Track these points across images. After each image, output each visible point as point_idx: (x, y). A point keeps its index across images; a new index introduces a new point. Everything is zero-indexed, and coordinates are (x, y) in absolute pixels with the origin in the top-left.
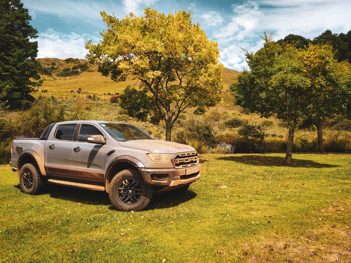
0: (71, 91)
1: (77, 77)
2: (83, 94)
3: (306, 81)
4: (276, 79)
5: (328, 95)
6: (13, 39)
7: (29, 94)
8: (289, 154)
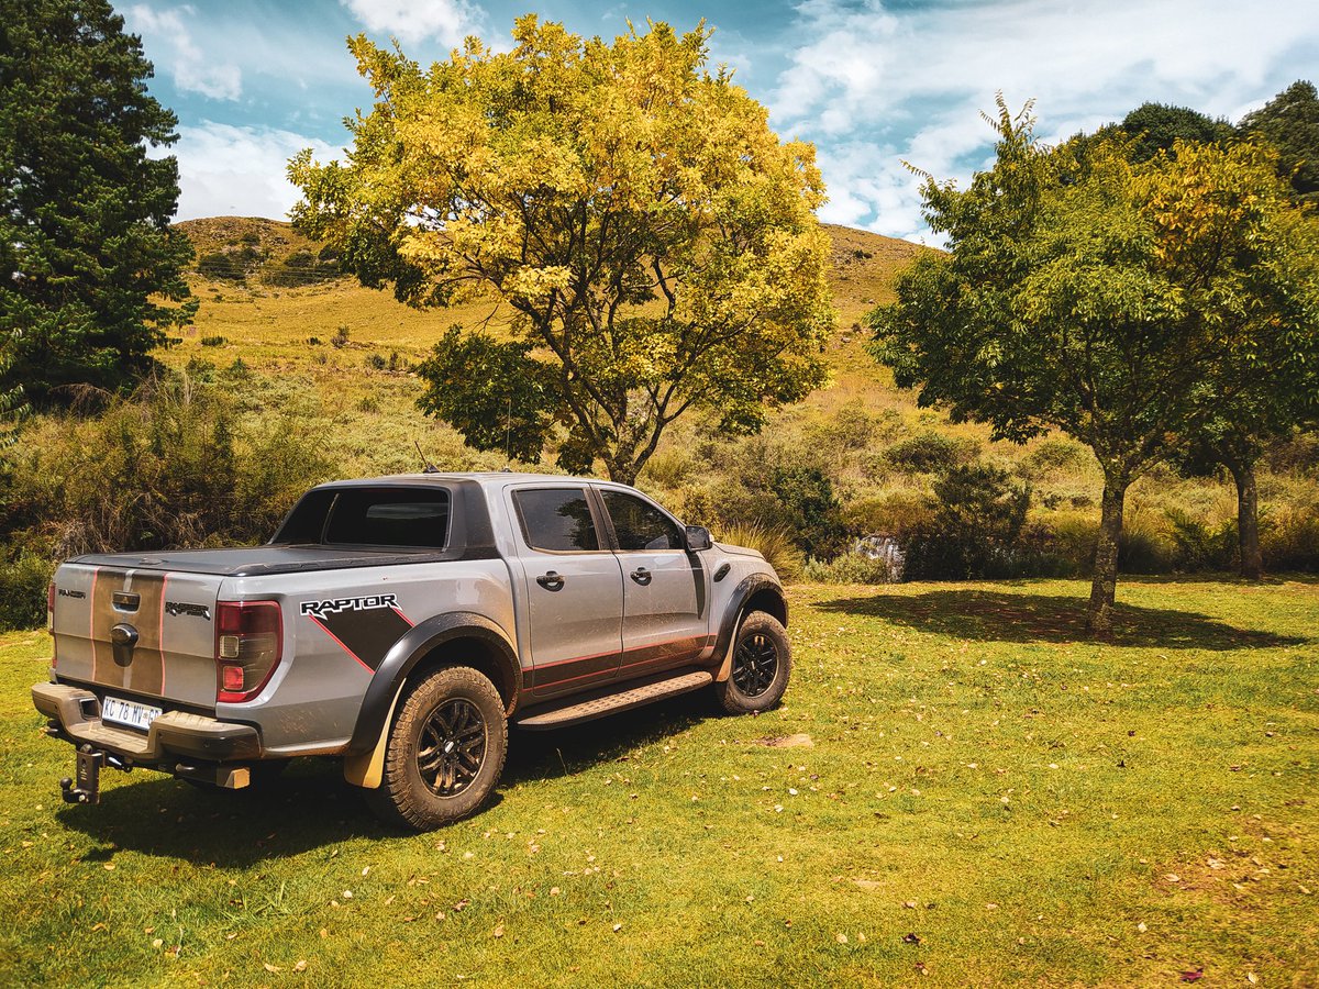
0: (312, 340)
1: (337, 285)
2: (356, 349)
3: (1165, 297)
4: (1040, 287)
5: (1257, 351)
6: (90, 151)
7: (148, 354)
8: (1103, 593)
